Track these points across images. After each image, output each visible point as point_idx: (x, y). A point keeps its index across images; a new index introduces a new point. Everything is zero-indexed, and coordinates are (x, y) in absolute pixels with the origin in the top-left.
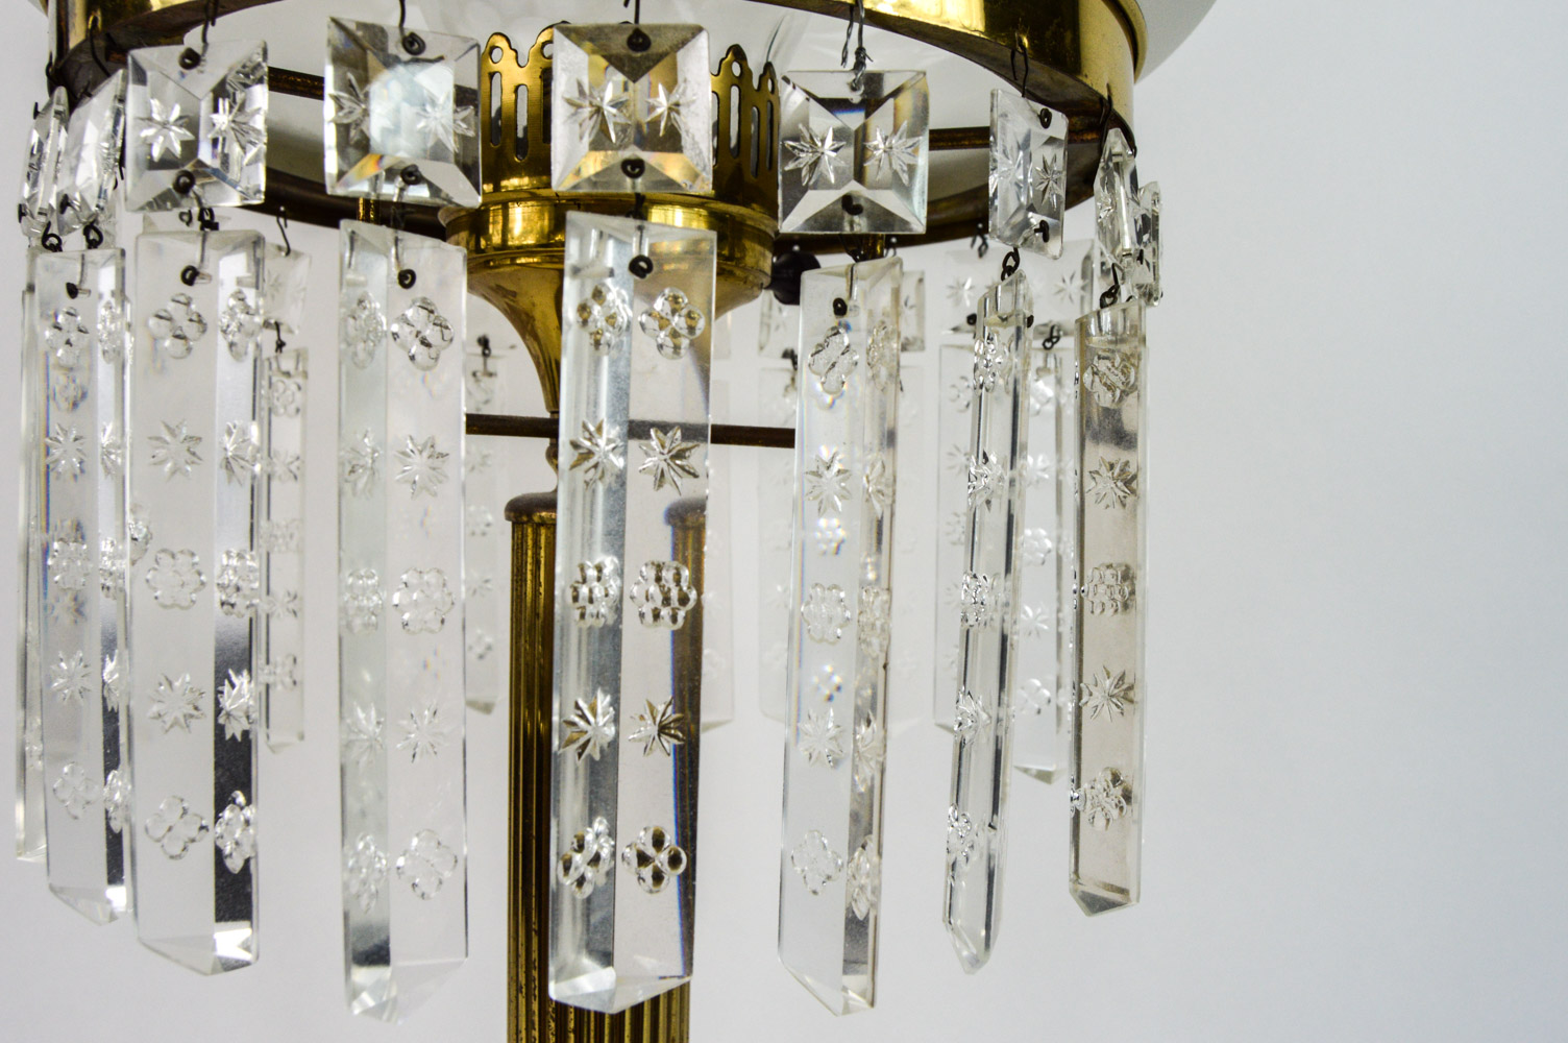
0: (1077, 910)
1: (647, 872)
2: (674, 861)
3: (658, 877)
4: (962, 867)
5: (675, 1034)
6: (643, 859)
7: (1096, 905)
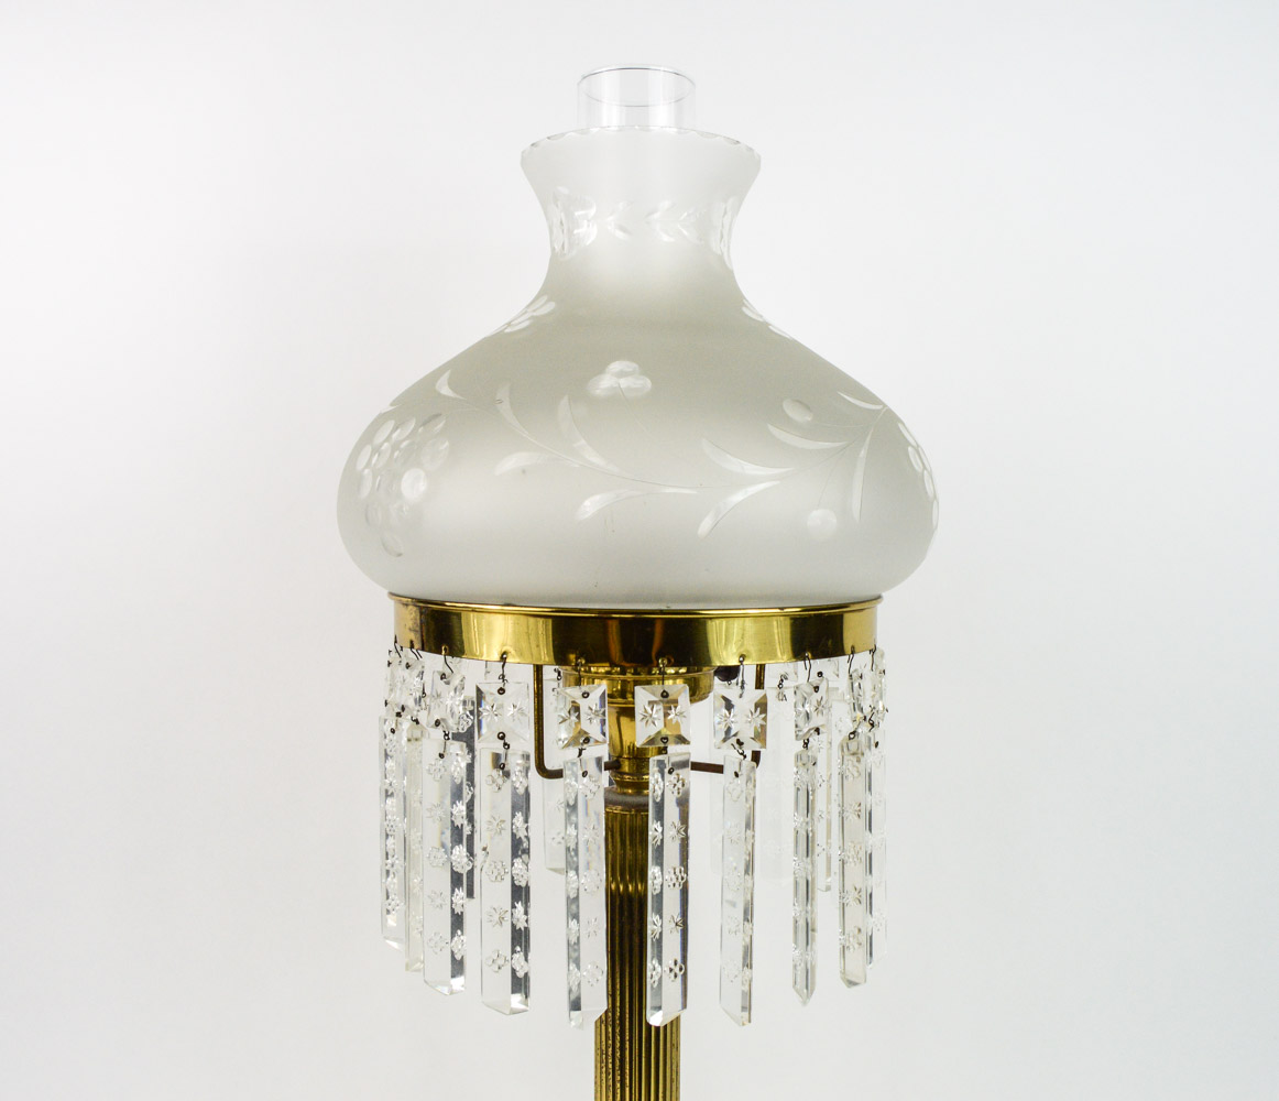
0: (843, 985)
1: (672, 975)
2: (681, 969)
3: (676, 976)
4: (799, 968)
5: (674, 1042)
6: (671, 970)
7: (851, 983)
